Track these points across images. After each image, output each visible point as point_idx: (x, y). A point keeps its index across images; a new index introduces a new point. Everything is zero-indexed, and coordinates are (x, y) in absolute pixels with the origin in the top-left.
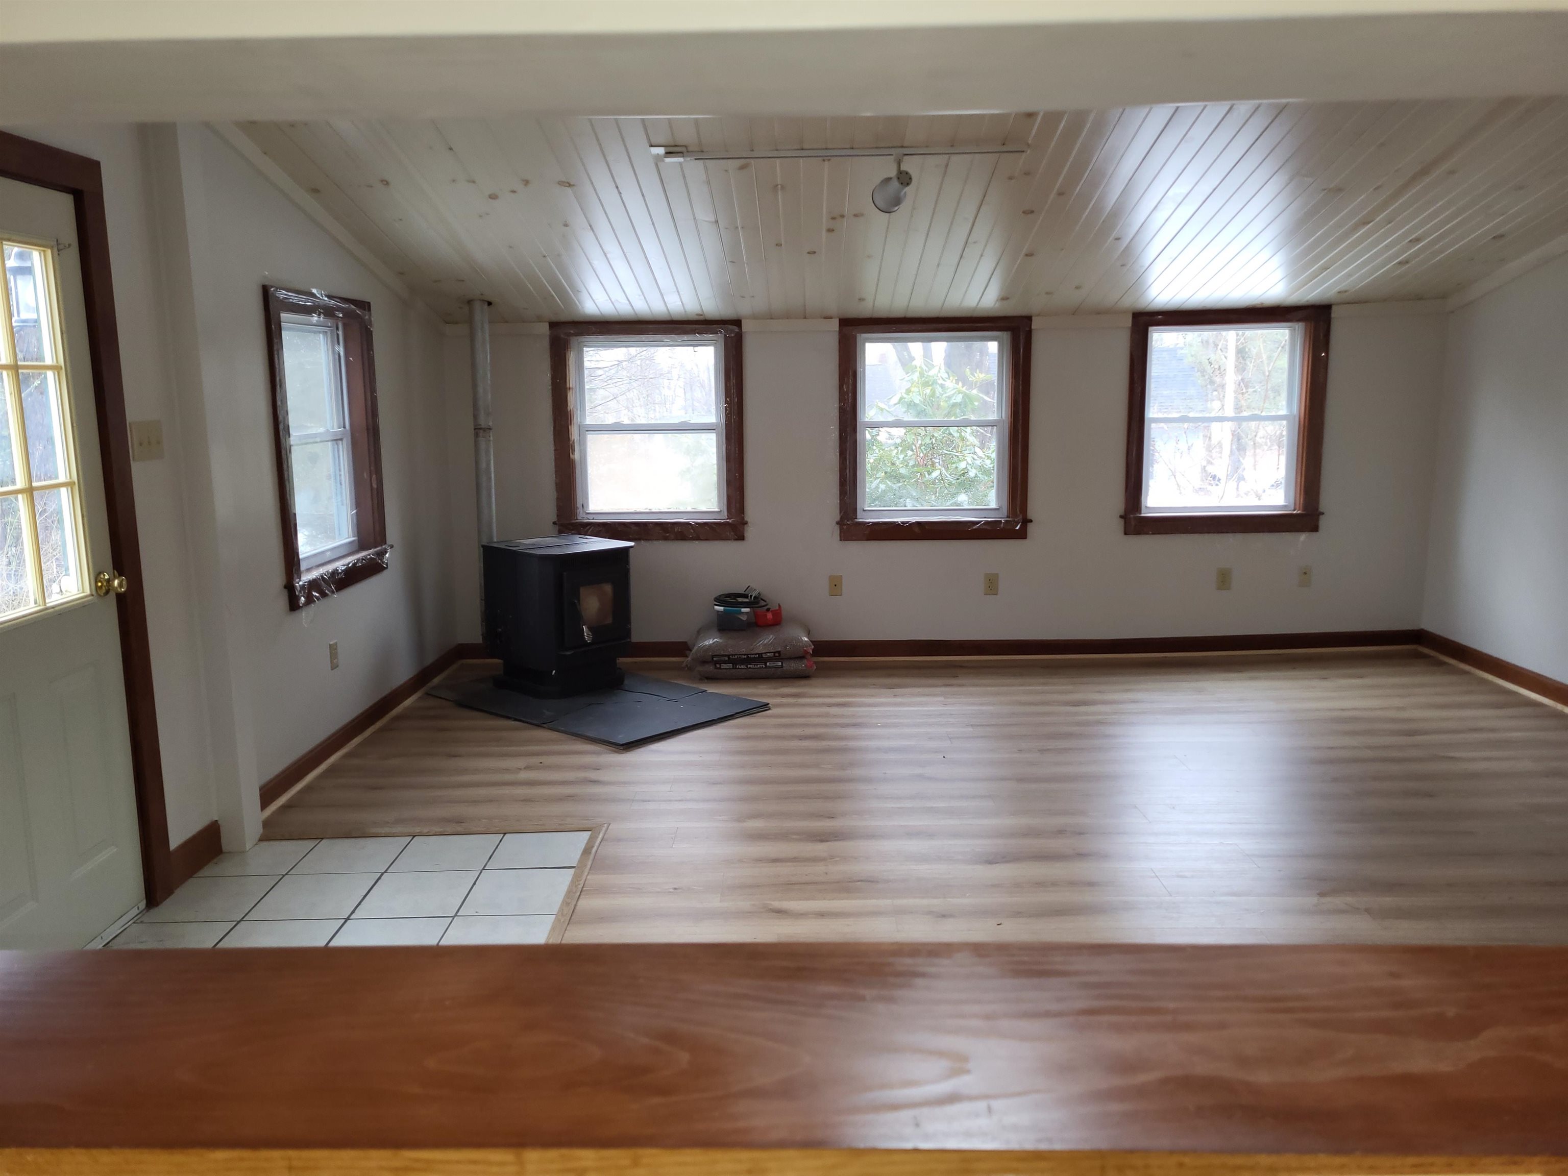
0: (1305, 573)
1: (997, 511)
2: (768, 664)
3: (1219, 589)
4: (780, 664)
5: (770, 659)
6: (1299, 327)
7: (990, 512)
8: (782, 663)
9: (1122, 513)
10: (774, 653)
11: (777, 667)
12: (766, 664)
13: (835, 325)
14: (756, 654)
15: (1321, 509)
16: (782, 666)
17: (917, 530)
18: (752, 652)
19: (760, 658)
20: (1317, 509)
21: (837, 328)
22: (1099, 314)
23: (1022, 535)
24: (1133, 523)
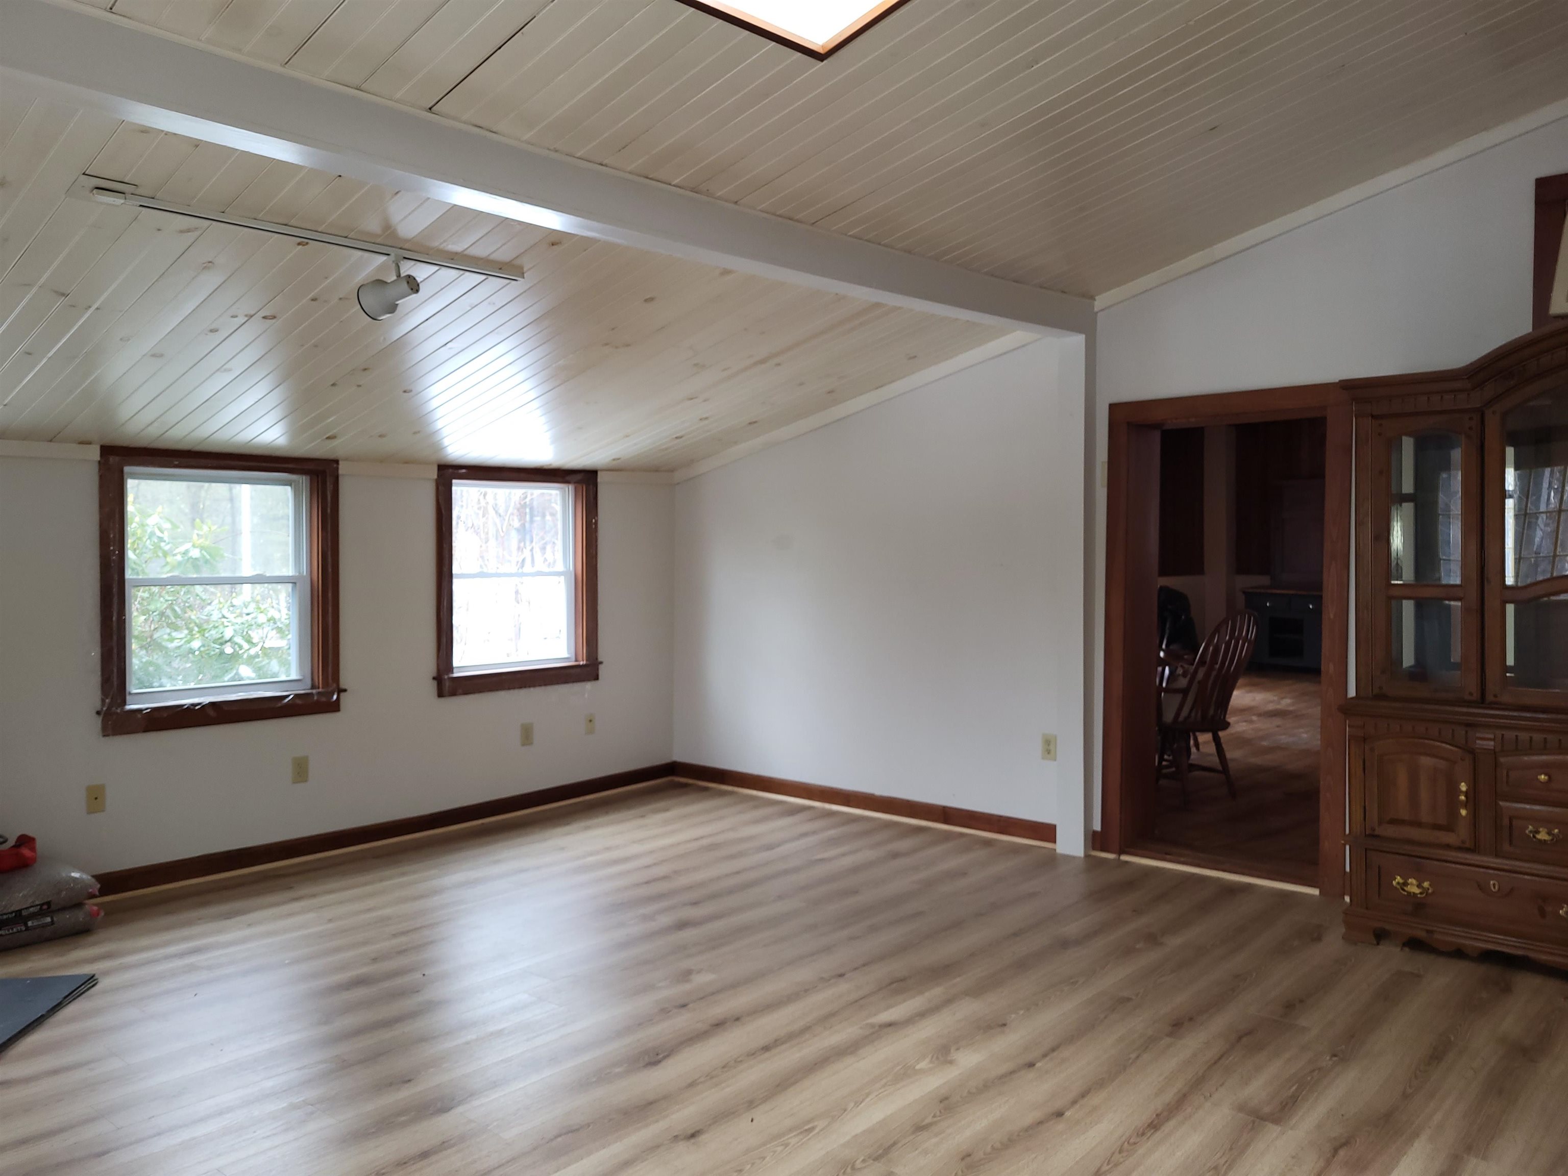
0: (591, 721)
1: (300, 683)
2: (30, 924)
3: (523, 745)
4: (49, 920)
5: (33, 916)
6: (569, 489)
7: (293, 684)
8: (52, 918)
9: (435, 674)
10: (42, 905)
11: (44, 926)
12: (26, 924)
13: (94, 454)
14: (11, 913)
15: (600, 659)
16: (52, 923)
17: (212, 713)
18: (5, 911)
19: (19, 917)
20: (597, 659)
21: (97, 457)
22: (406, 463)
23: (335, 707)
24: (447, 684)
